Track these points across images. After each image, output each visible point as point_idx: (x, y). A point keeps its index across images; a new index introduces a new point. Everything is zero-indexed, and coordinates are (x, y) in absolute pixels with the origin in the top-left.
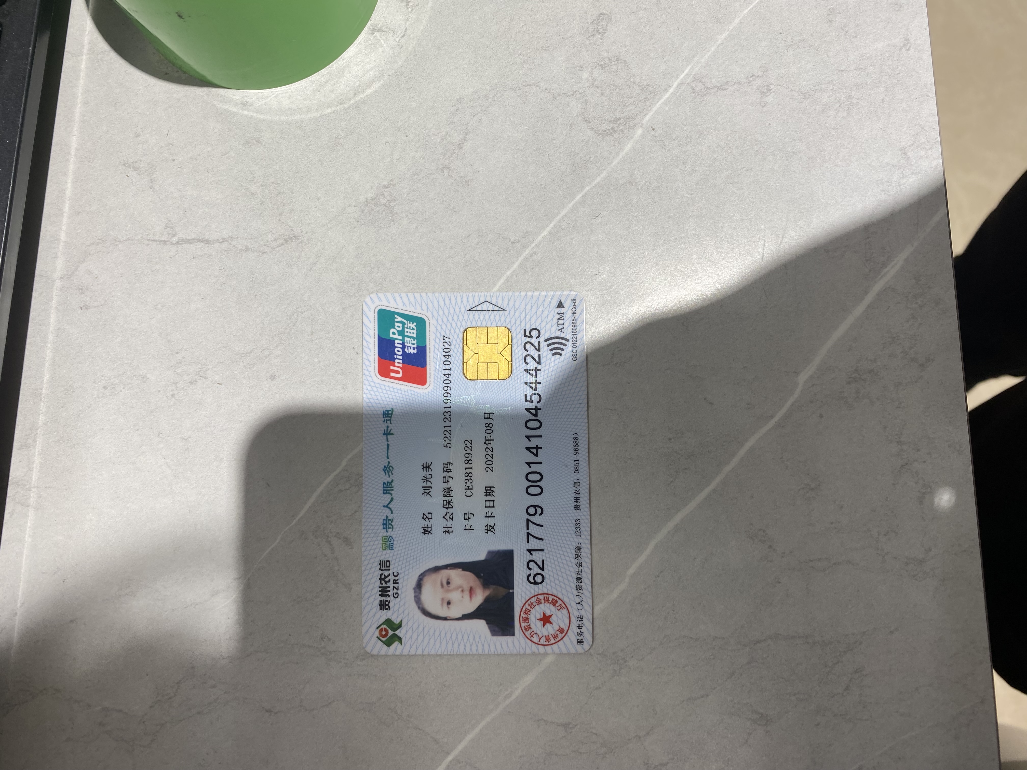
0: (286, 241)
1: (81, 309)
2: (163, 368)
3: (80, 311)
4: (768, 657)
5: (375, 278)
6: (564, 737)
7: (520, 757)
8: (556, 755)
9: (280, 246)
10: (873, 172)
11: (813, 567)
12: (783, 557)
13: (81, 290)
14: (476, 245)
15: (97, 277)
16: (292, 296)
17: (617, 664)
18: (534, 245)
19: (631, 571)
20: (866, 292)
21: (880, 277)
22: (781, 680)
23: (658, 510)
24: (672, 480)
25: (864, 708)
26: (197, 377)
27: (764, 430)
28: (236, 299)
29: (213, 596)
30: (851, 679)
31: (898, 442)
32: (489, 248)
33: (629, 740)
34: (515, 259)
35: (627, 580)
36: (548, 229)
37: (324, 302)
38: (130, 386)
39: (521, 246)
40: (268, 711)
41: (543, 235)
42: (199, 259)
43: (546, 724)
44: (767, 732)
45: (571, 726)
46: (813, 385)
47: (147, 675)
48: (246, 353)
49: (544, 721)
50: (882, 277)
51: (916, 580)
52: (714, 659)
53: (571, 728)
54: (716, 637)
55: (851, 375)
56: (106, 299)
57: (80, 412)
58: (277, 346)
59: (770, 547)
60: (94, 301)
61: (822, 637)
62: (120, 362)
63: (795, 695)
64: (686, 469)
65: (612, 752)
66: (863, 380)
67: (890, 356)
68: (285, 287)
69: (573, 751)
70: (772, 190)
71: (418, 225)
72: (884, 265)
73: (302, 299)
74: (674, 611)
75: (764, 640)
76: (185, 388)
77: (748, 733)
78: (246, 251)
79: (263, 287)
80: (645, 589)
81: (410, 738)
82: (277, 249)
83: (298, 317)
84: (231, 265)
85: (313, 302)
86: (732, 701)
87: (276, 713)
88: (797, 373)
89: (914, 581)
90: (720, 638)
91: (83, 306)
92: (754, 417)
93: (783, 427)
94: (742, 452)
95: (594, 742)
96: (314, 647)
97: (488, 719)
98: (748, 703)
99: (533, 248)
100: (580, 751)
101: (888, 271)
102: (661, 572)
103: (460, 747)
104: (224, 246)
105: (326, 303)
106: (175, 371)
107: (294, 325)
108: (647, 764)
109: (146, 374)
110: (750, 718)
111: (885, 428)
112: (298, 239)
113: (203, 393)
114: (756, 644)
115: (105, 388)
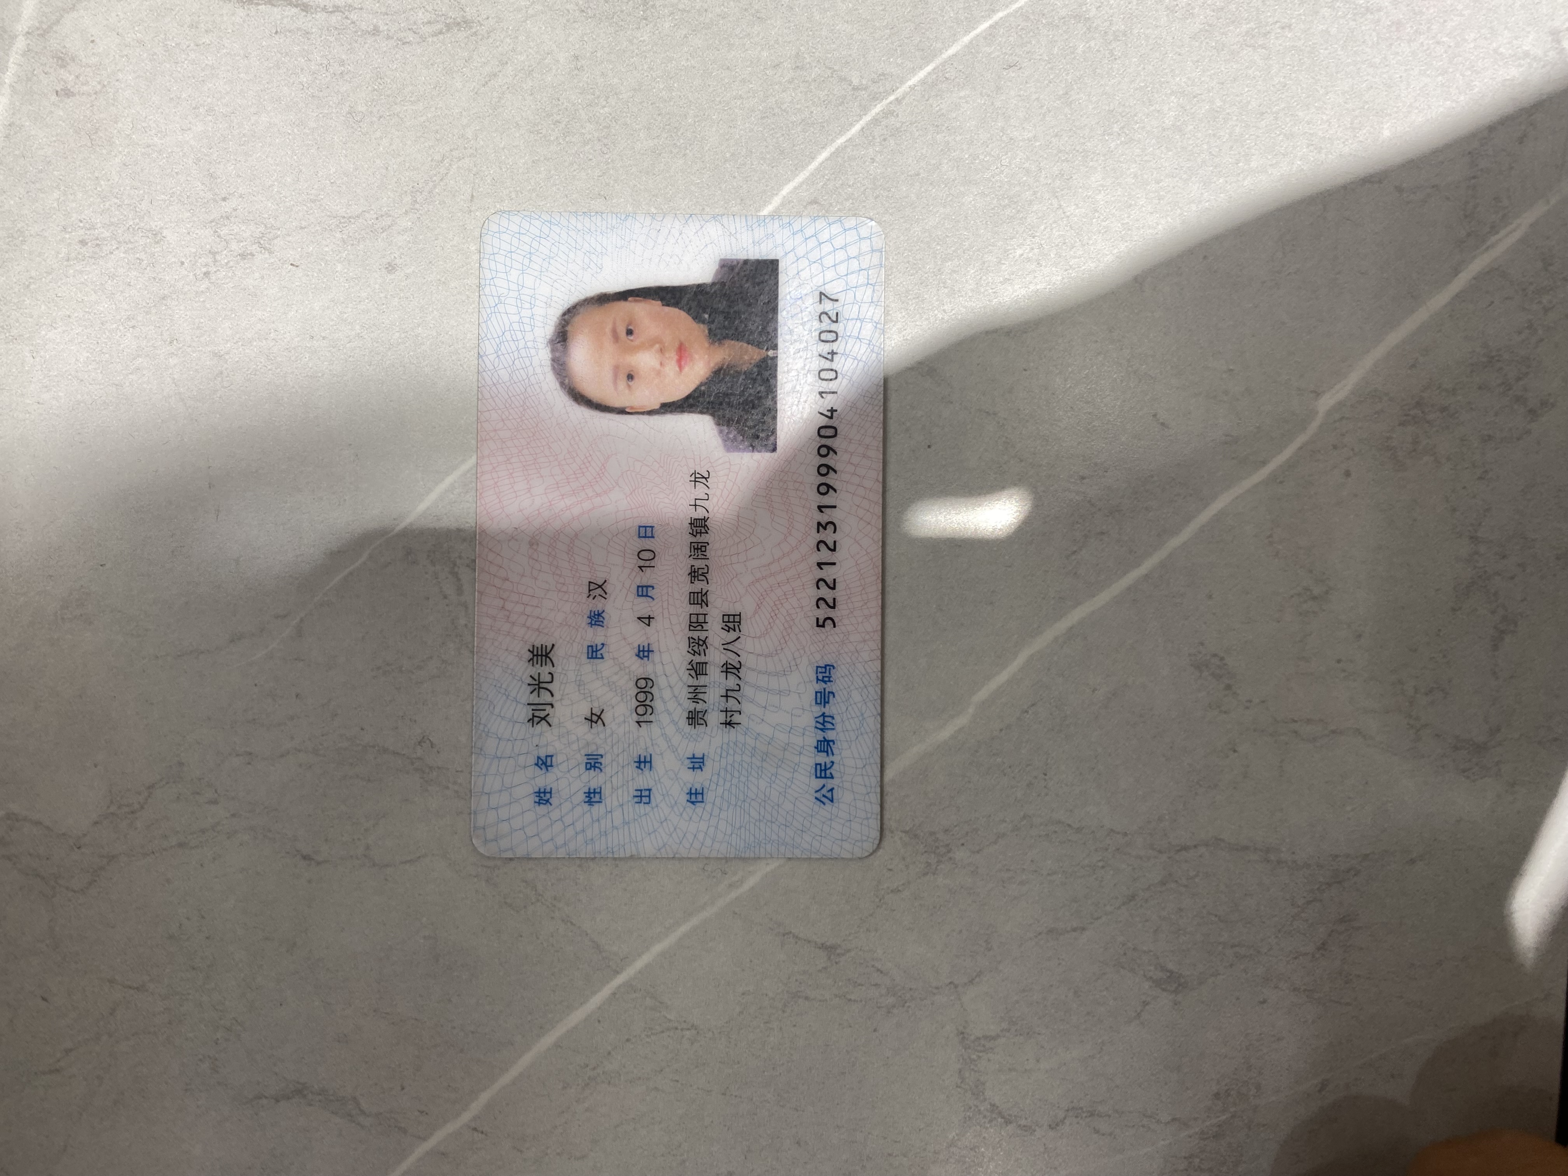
0: (449, 27)
1: (57, 94)
2: (194, 222)
3: (54, 98)
4: (1197, 875)
5: (598, 114)
6: (825, 968)
7: (743, 994)
8: (807, 998)
9: (435, 35)
10: (1501, 64)
11: (1296, 732)
12: (1247, 708)
13: (62, 60)
14: (790, 82)
15: (93, 41)
16: (444, 127)
17: (935, 853)
18: (892, 98)
19: (983, 694)
20: (1456, 272)
21: (1484, 247)
22: (1213, 918)
23: (1044, 598)
24: (1075, 549)
25: (1346, 983)
26: (255, 248)
27: (1247, 484)
28: (344, 118)
29: (232, 641)
30: (1332, 931)
31: (1471, 538)
32: (811, 92)
33: (937, 988)
34: (855, 118)
35: (971, 710)
36: (922, 74)
37: (502, 146)
38: (130, 246)
39: (869, 96)
40: (305, 858)
41: (910, 83)
42: (286, 36)
43: (796, 943)
44: (1176, 1004)
45: (838, 951)
46: (1343, 418)
47: (96, 766)
48: (350, 217)
49: (794, 936)
50: (1487, 249)
51: (1468, 777)
52: (1103, 867)
53: (838, 954)
54: (1112, 830)
55: (1409, 410)
56: (106, 83)
57: (31, 281)
58: (406, 213)
59: (1228, 687)
60: (82, 84)
61: (1294, 853)
62: (116, 201)
63: (1233, 946)
64: (1102, 533)
65: (903, 1006)
66: (1428, 422)
67: (1480, 388)
68: (436, 109)
69: (836, 996)
70: (1320, 69)
71: (690, 32)
72: (1494, 229)
73: (463, 136)
74: (1045, 775)
75: (1195, 847)
76: (231, 264)
77: (1144, 1002)
78: (374, 34)
79: (396, 104)
80: (1001, 730)
81: (552, 936)
82: (430, 40)
83: (450, 165)
84: (343, 57)
85: (482, 143)
86: (1123, 945)
87: (319, 863)
88: (1317, 394)
89: (1463, 779)
90: (1118, 833)
91: (62, 90)
92: (1233, 458)
93: (1281, 482)
94: (1204, 517)
95: (876, 985)
96: (404, 755)
97: (695, 921)
98: (1151, 951)
99: (891, 103)
100: (849, 997)
101: (1500, 240)
102: (1033, 705)
103: (639, 964)
104: (335, 19)
105: (503, 149)
106: (217, 232)
107: (441, 180)
108: (962, 1033)
109: (161, 228)
110: (1151, 978)
111: (1454, 510)
112: (471, 28)
113: (262, 278)
114: (1179, 851)
115: (83, 243)
